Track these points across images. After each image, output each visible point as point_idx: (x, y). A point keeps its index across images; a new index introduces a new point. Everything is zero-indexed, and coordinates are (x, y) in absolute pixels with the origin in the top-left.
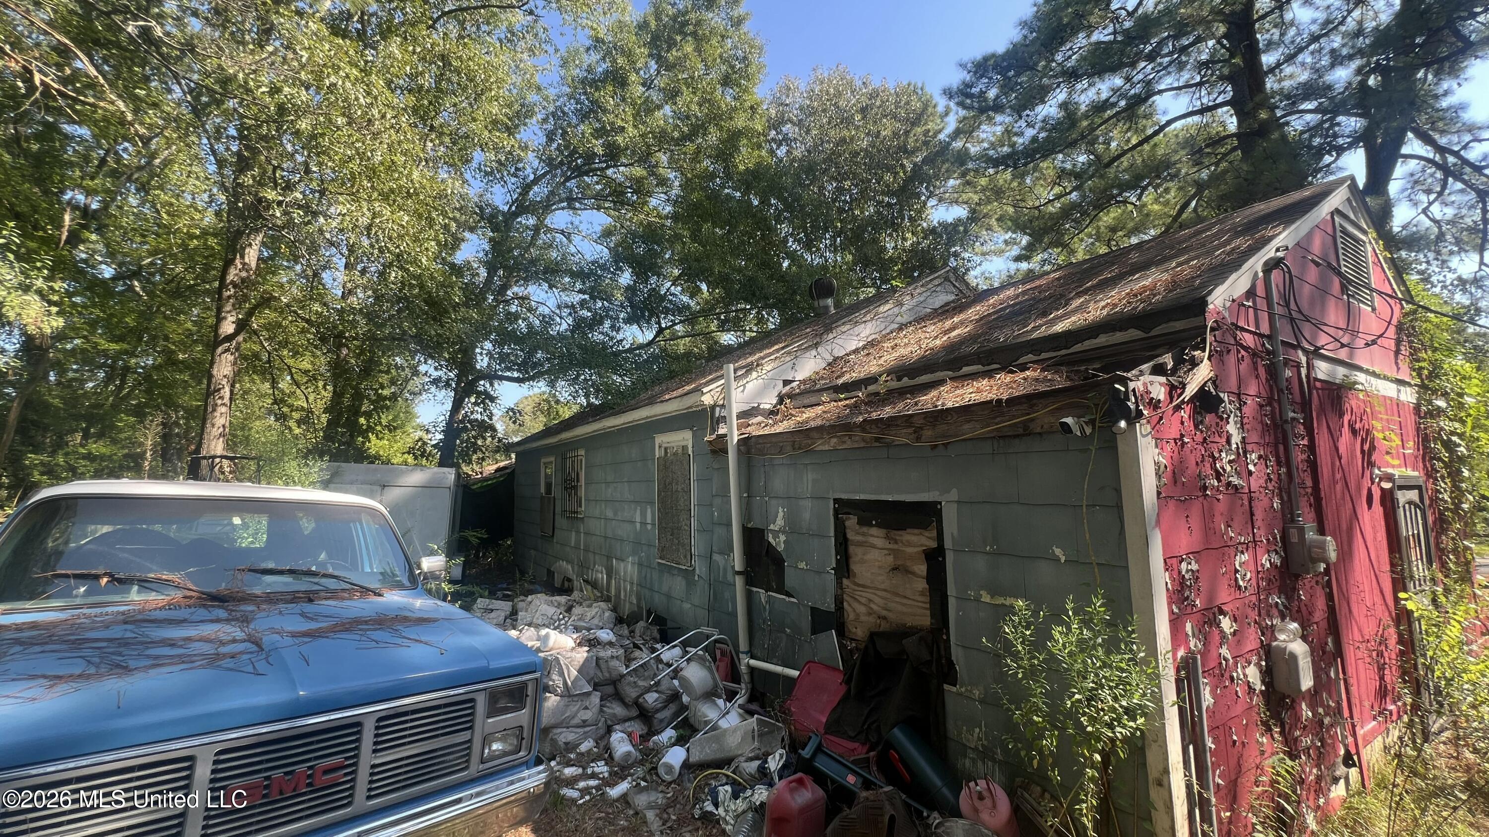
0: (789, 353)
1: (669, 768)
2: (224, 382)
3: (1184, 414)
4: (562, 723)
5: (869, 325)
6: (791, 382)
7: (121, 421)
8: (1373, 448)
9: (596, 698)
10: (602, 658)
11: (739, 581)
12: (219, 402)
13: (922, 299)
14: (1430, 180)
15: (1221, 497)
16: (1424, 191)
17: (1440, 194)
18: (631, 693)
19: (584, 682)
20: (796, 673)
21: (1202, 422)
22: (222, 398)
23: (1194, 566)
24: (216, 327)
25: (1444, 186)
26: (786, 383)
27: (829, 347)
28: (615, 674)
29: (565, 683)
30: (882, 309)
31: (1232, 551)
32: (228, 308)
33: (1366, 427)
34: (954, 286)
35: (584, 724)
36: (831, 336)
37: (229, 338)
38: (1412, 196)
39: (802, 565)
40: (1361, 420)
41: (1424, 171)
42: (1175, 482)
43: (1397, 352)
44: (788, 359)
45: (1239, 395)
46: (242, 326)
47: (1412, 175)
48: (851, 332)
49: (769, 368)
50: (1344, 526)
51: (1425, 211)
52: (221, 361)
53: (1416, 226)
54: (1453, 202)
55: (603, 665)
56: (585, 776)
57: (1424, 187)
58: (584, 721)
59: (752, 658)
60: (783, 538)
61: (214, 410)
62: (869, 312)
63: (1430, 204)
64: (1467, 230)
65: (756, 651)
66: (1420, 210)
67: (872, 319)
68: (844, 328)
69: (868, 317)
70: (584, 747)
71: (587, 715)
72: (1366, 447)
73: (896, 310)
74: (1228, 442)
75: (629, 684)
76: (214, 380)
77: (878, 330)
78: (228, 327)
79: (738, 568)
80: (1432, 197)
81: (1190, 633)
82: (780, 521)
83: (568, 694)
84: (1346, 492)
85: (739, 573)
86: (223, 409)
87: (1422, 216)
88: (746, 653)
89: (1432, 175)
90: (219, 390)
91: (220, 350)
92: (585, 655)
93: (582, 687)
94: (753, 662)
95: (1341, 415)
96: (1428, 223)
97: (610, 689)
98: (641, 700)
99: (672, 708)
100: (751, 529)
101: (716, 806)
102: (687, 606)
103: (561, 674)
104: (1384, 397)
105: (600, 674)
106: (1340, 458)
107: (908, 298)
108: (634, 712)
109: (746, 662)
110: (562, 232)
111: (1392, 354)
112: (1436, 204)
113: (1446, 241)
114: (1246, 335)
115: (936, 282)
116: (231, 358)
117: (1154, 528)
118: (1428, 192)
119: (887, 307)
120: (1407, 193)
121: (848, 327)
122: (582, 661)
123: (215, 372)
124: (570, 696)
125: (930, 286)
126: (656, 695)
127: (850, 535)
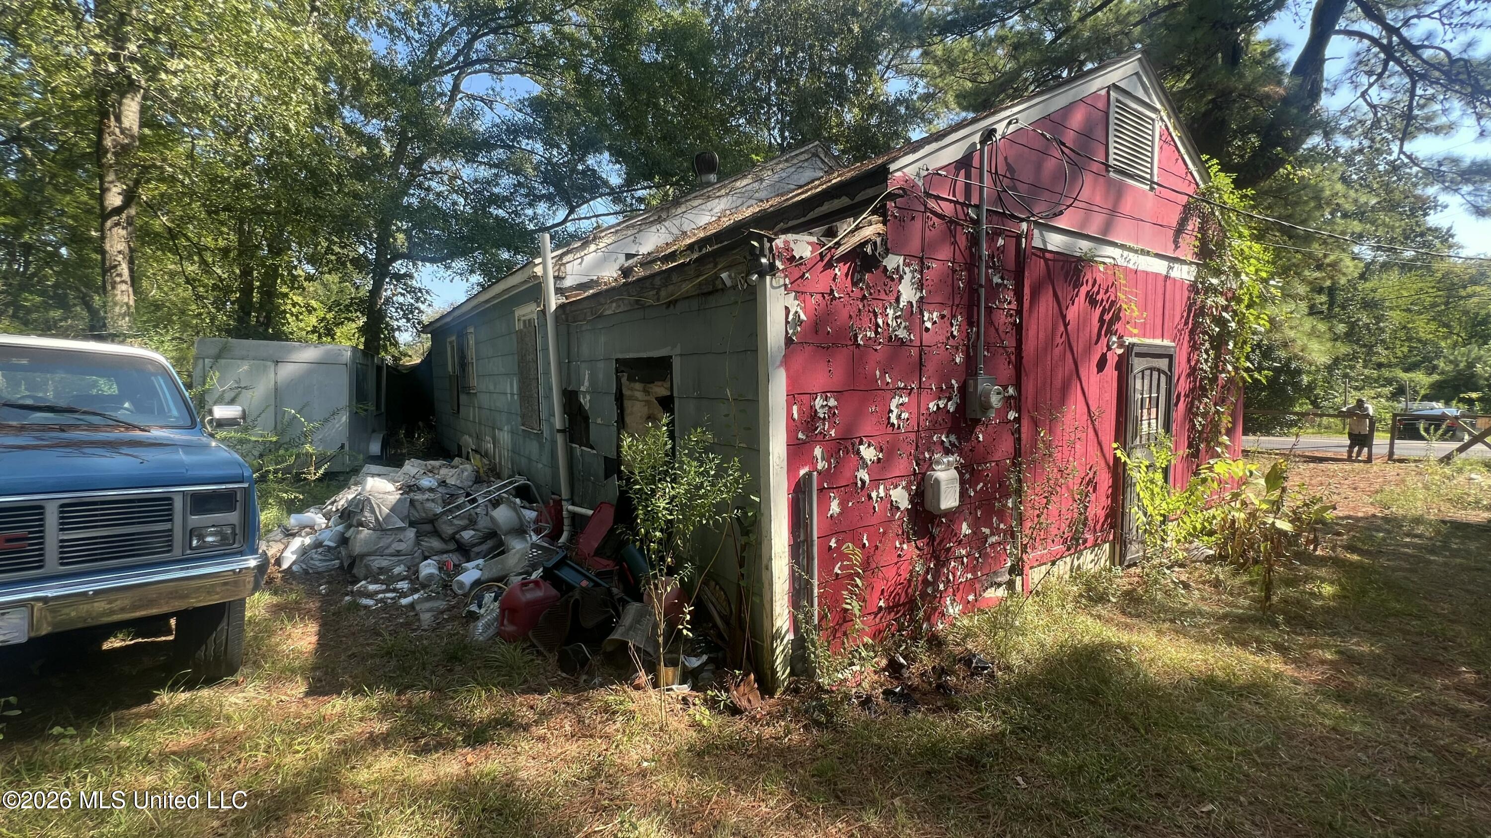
0: (633, 226)
1: (461, 585)
2: (120, 258)
3: (839, 271)
4: (375, 551)
5: (724, 200)
6: (634, 256)
7: (26, 300)
8: (1117, 318)
9: (411, 533)
10: (418, 500)
11: (560, 439)
12: (118, 279)
13: (784, 175)
14: (1373, 61)
15: (879, 347)
16: (1366, 73)
17: (1380, 76)
18: (449, 530)
19: (396, 519)
20: (590, 512)
21: (861, 280)
22: (120, 275)
23: (832, 402)
24: (101, 199)
25: (1385, 68)
26: (629, 256)
27: (677, 222)
28: (430, 514)
29: (377, 519)
30: (738, 184)
31: (888, 394)
32: (111, 177)
33: (1112, 298)
34: (823, 162)
35: (398, 553)
36: (679, 211)
37: (118, 211)
38: (1354, 78)
39: (599, 421)
40: (1107, 291)
41: (1369, 50)
42: (816, 332)
43: (1179, 230)
44: (629, 233)
45: (921, 260)
46: (130, 197)
47: (1358, 54)
48: (703, 207)
49: (609, 241)
50: (1058, 383)
51: (1363, 95)
52: (112, 235)
53: (1354, 111)
54: (1391, 86)
55: (419, 506)
56: (388, 590)
57: (1367, 69)
58: (398, 551)
59: (573, 504)
60: (588, 397)
61: (114, 288)
62: (724, 186)
63: (1371, 85)
64: (1400, 116)
65: (576, 499)
66: (1358, 94)
67: (727, 194)
68: (696, 203)
69: (723, 192)
70: (397, 570)
71: (402, 547)
72: (1107, 317)
73: (756, 185)
74: (898, 300)
75: (445, 523)
76: (108, 256)
77: (734, 205)
78: (114, 199)
79: (558, 425)
80: (1372, 79)
81: (819, 457)
82: (586, 383)
83: (380, 528)
84: (1069, 355)
85: (559, 431)
86: (124, 287)
87: (1361, 100)
88: (567, 500)
89: (1376, 55)
90: (115, 267)
91: (109, 223)
92: (398, 497)
93: (395, 523)
94: (571, 508)
95: (1077, 285)
96: (1366, 108)
97: (428, 527)
98: (457, 536)
99: (490, 543)
100: (571, 392)
101: (480, 607)
102: (540, 466)
103: (373, 511)
104: (1147, 273)
105: (416, 514)
106: (1066, 325)
107: (770, 173)
108: (452, 546)
109: (568, 507)
110: (482, 100)
111: (1171, 233)
112: (1375, 87)
113: (1381, 128)
114: (943, 204)
115: (802, 157)
116: (123, 233)
117: (779, 367)
118: (1370, 73)
119: (745, 182)
120: (1350, 74)
121: (700, 201)
122: (394, 501)
123: (107, 247)
124: (383, 530)
125: (795, 161)
126: (472, 533)
127: (626, 392)
